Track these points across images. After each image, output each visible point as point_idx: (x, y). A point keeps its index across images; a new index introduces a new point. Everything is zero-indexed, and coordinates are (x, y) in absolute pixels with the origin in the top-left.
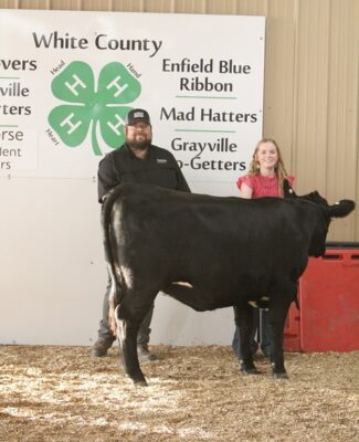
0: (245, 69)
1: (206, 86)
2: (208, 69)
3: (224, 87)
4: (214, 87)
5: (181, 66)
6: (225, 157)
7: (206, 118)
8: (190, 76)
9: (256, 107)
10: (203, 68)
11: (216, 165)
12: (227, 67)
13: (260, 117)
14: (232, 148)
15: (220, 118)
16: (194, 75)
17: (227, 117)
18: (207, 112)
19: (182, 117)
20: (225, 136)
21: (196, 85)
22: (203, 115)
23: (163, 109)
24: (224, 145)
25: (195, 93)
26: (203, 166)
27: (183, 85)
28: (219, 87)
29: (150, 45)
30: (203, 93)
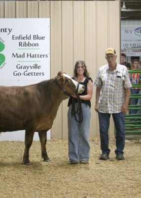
0: (43, 38)
1: (29, 45)
2: (29, 38)
3: (35, 45)
4: (31, 45)
5: (19, 38)
6: (36, 71)
7: (29, 57)
8: (23, 41)
9: (47, 52)
10: (27, 38)
11: (33, 74)
12: (36, 37)
13: (49, 56)
14: (39, 67)
15: (34, 56)
16: (24, 41)
17: (37, 56)
18: (29, 54)
19: (20, 56)
20: (36, 63)
21: (25, 45)
22: (28, 55)
23: (13, 54)
24: (36, 67)
25: (24, 47)
26: (28, 74)
27: (20, 45)
28: (33, 45)
29: (7, 30)
30: (28, 47)
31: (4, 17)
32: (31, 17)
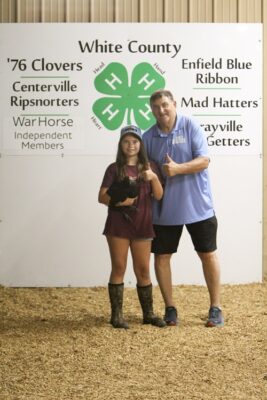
0: (247, 66)
1: (217, 79)
2: (218, 66)
3: (231, 80)
4: (224, 80)
5: (197, 64)
6: (234, 135)
7: (218, 105)
8: (204, 72)
9: (256, 94)
10: (214, 65)
11: (226, 142)
12: (233, 64)
13: (260, 103)
15: (228, 104)
16: (207, 71)
17: (234, 104)
18: (218, 100)
19: (198, 104)
21: (209, 79)
22: (215, 102)
23: (183, 99)
25: (208, 85)
26: (216, 143)
27: (199, 79)
28: (227, 80)
29: (171, 48)
30: (215, 85)
31: (164, 21)
32: (222, 21)
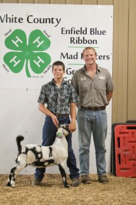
0: (103, 33)
1: (84, 41)
2: (85, 32)
3: (93, 42)
4: (88, 42)
5: (70, 32)
8: (75, 36)
10: (82, 32)
12: (94, 31)
13: (111, 57)
16: (77, 36)
19: (71, 57)
21: (78, 41)
23: (62, 54)
25: (78, 45)
27: (72, 41)
28: (90, 42)
29: (55, 21)
30: (82, 45)
31: (50, 3)
